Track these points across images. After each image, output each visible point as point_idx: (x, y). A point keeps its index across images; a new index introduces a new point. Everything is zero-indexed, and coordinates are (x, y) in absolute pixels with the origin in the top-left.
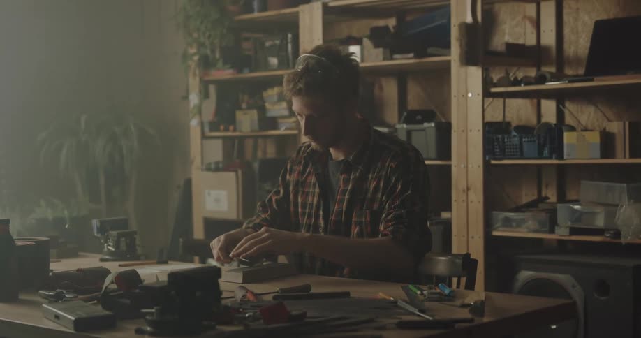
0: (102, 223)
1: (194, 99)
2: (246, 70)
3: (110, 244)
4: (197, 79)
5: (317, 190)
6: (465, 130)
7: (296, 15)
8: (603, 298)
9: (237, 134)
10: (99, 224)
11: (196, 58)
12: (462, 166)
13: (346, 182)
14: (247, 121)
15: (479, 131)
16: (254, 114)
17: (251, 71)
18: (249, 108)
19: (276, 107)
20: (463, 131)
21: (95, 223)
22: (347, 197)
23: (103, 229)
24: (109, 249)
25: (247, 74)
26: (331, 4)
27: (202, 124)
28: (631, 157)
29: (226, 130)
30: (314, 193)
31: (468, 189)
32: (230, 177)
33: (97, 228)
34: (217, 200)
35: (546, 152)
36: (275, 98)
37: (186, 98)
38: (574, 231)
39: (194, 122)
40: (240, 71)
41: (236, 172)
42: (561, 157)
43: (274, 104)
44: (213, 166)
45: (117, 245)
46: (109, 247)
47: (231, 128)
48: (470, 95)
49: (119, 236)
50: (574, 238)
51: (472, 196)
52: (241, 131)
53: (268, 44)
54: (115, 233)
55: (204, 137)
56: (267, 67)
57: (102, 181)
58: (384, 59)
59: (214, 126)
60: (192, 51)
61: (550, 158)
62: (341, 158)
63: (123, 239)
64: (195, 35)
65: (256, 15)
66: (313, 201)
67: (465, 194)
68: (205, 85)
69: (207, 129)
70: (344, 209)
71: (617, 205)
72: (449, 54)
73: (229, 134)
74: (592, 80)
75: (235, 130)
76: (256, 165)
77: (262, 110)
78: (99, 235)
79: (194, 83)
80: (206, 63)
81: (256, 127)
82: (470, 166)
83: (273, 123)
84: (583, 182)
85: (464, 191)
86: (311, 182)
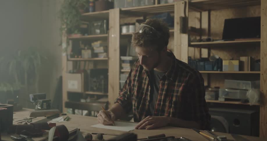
0: (34, 96)
1: (64, 45)
3: (38, 105)
4: (66, 38)
7: (108, 14)
8: (237, 126)
9: (81, 59)
10: (33, 97)
11: (66, 29)
13: (163, 85)
14: (86, 54)
16: (90, 51)
17: (88, 35)
18: (88, 49)
21: (31, 96)
23: (35, 99)
24: (38, 108)
25: (87, 36)
26: (123, 9)
27: (67, 55)
28: (251, 71)
29: (78, 57)
32: (79, 75)
33: (32, 98)
34: (73, 85)
35: (215, 68)
36: (99, 45)
37: (61, 45)
38: (226, 100)
39: (64, 54)
40: (84, 35)
41: (81, 74)
42: (221, 70)
43: (98, 48)
45: (42, 106)
46: (38, 107)
47: (80, 57)
49: (43, 102)
50: (226, 102)
52: (84, 58)
53: (95, 24)
54: (41, 101)
55: (68, 60)
56: (95, 33)
59: (72, 56)
60: (64, 26)
61: (217, 70)
63: (45, 104)
64: (65, 21)
65: (91, 13)
68: (68, 40)
69: (69, 57)
71: (248, 90)
73: (79, 59)
74: (234, 40)
75: (81, 57)
76: (89, 72)
77: (92, 50)
78: (33, 101)
79: (64, 39)
80: (70, 32)
81: (90, 56)
83: (95, 55)
84: (226, 80)
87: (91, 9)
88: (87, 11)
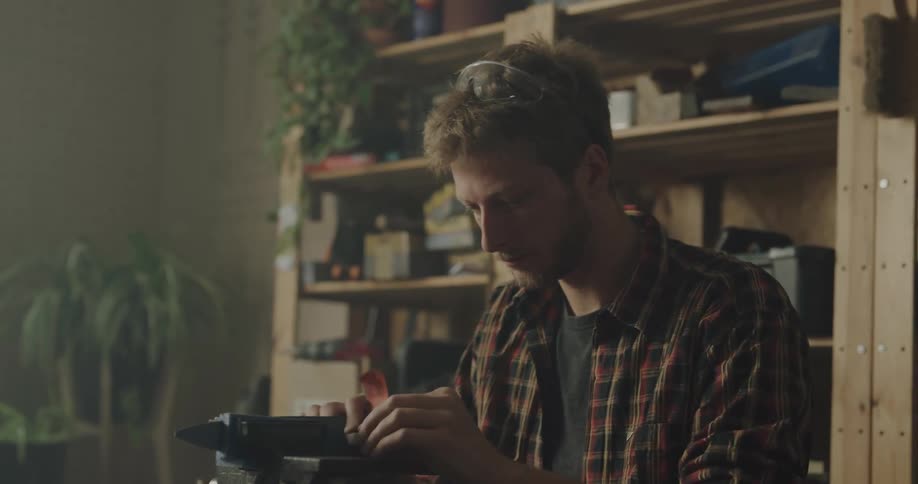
1: (288, 215)
2: (393, 156)
4: (298, 176)
5: (532, 384)
6: (871, 266)
9: (366, 286)
12: (860, 349)
13: (607, 363)
14: (387, 255)
15: (904, 265)
16: (403, 241)
17: (403, 156)
18: (393, 228)
19: (448, 228)
20: (864, 268)
22: (610, 401)
25: (396, 164)
26: (573, 9)
27: (300, 268)
29: (344, 277)
30: (524, 389)
31: (873, 403)
32: (346, 371)
36: (446, 211)
37: (274, 218)
39: (285, 262)
40: (380, 157)
41: (359, 363)
43: (444, 220)
44: (313, 350)
47: (354, 271)
48: (883, 184)
51: (883, 420)
52: (374, 279)
55: (303, 295)
57: (106, 380)
58: (683, 117)
59: (323, 272)
62: (594, 307)
65: (420, 43)
66: (519, 410)
67: (866, 417)
68: (314, 190)
69: (309, 277)
70: (607, 433)
72: (835, 96)
73: (352, 286)
75: (361, 278)
77: (419, 234)
79: (291, 181)
81: (404, 267)
82: (880, 348)
83: (439, 262)
85: (862, 407)
86: (517, 364)
87: (420, 23)
88: (405, 33)
